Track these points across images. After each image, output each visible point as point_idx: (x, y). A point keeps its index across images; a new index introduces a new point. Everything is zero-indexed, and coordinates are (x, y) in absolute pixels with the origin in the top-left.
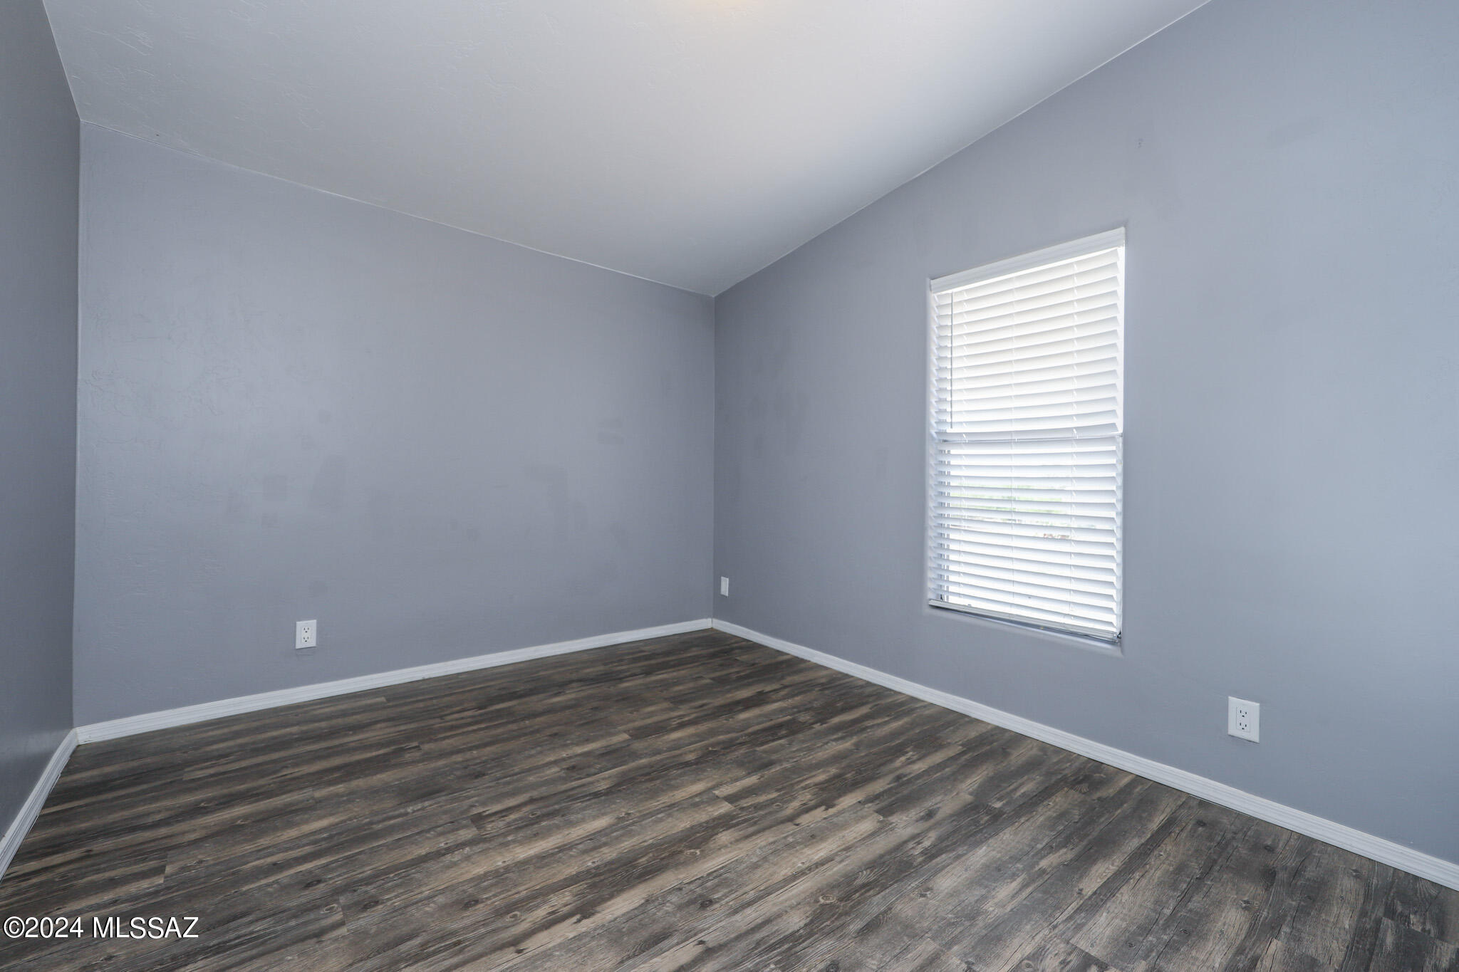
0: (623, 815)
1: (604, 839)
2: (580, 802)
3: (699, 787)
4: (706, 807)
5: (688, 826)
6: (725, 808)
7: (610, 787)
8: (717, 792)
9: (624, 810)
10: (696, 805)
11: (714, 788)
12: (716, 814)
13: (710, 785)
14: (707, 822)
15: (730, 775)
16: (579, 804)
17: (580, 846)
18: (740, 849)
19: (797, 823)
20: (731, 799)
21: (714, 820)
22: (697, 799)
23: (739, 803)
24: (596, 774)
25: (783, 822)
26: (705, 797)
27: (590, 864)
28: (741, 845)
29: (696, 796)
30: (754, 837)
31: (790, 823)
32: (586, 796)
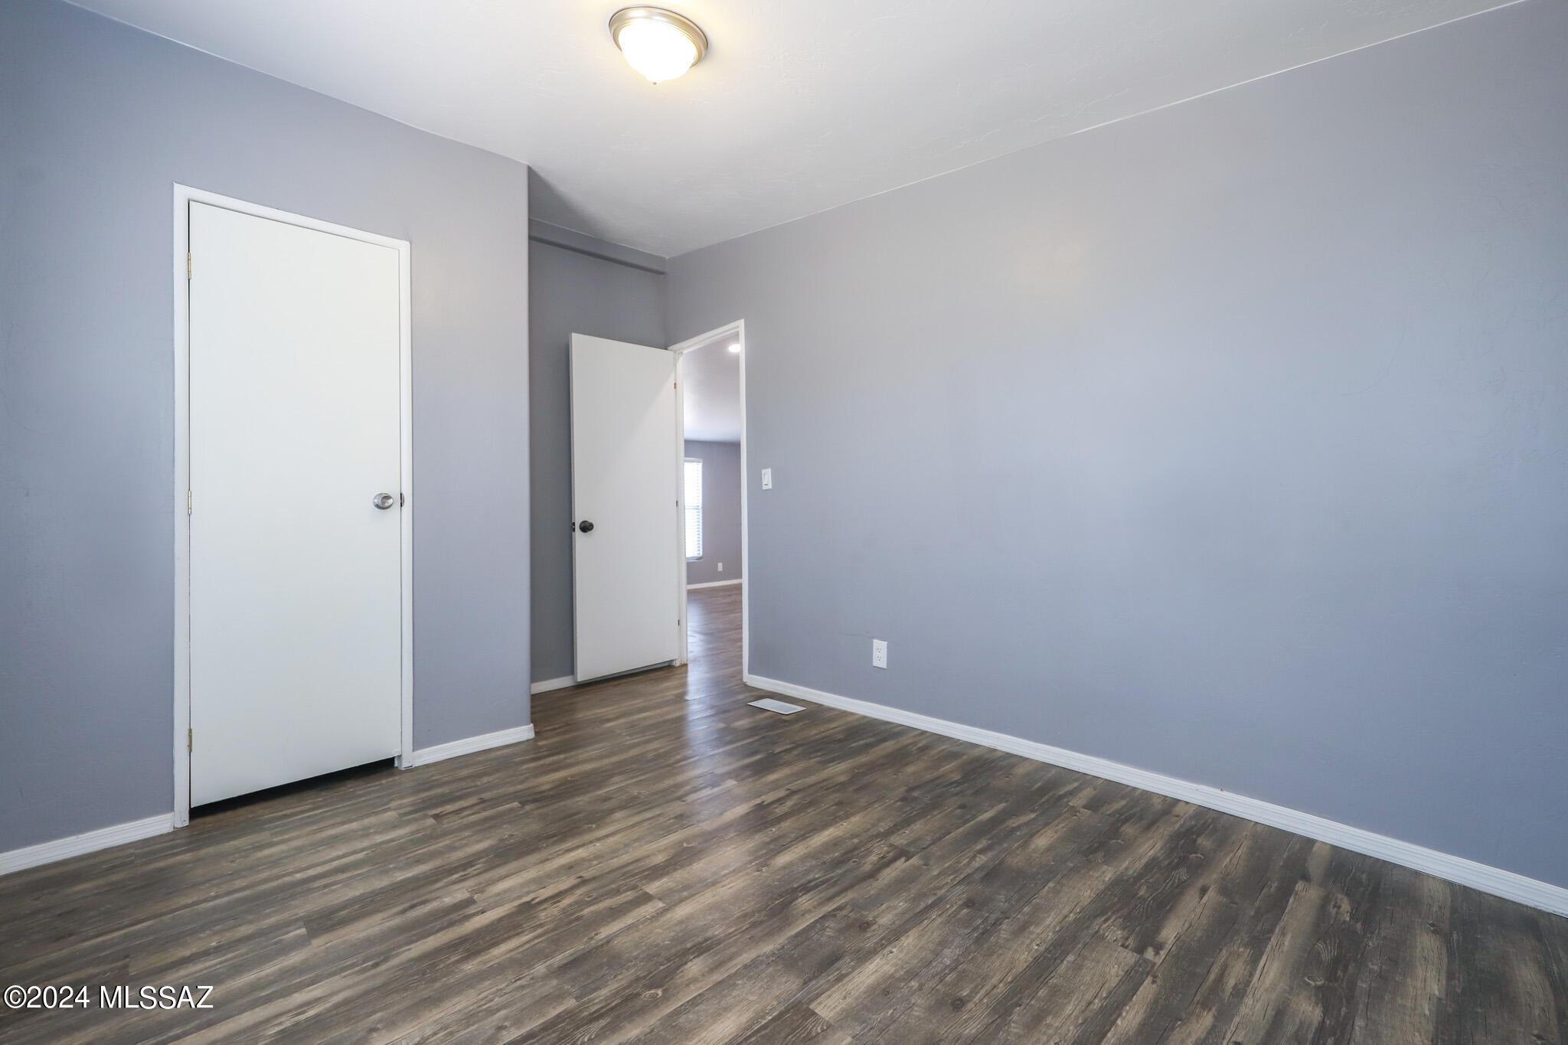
0: (764, 869)
1: (772, 846)
2: (817, 879)
3: (682, 911)
4: (677, 886)
5: (695, 864)
6: (652, 888)
7: (793, 901)
8: (660, 905)
9: (764, 874)
10: (686, 888)
11: (665, 911)
12: (665, 880)
13: (669, 915)
14: (675, 870)
15: (637, 935)
16: (817, 876)
17: (789, 840)
18: (646, 851)
19: (579, 879)
20: (647, 898)
21: (668, 873)
22: (685, 894)
23: (636, 895)
24: (823, 918)
25: (594, 879)
26: (677, 896)
27: (774, 829)
28: (646, 853)
29: (687, 898)
30: (630, 861)
31: (586, 878)
32: (817, 886)
